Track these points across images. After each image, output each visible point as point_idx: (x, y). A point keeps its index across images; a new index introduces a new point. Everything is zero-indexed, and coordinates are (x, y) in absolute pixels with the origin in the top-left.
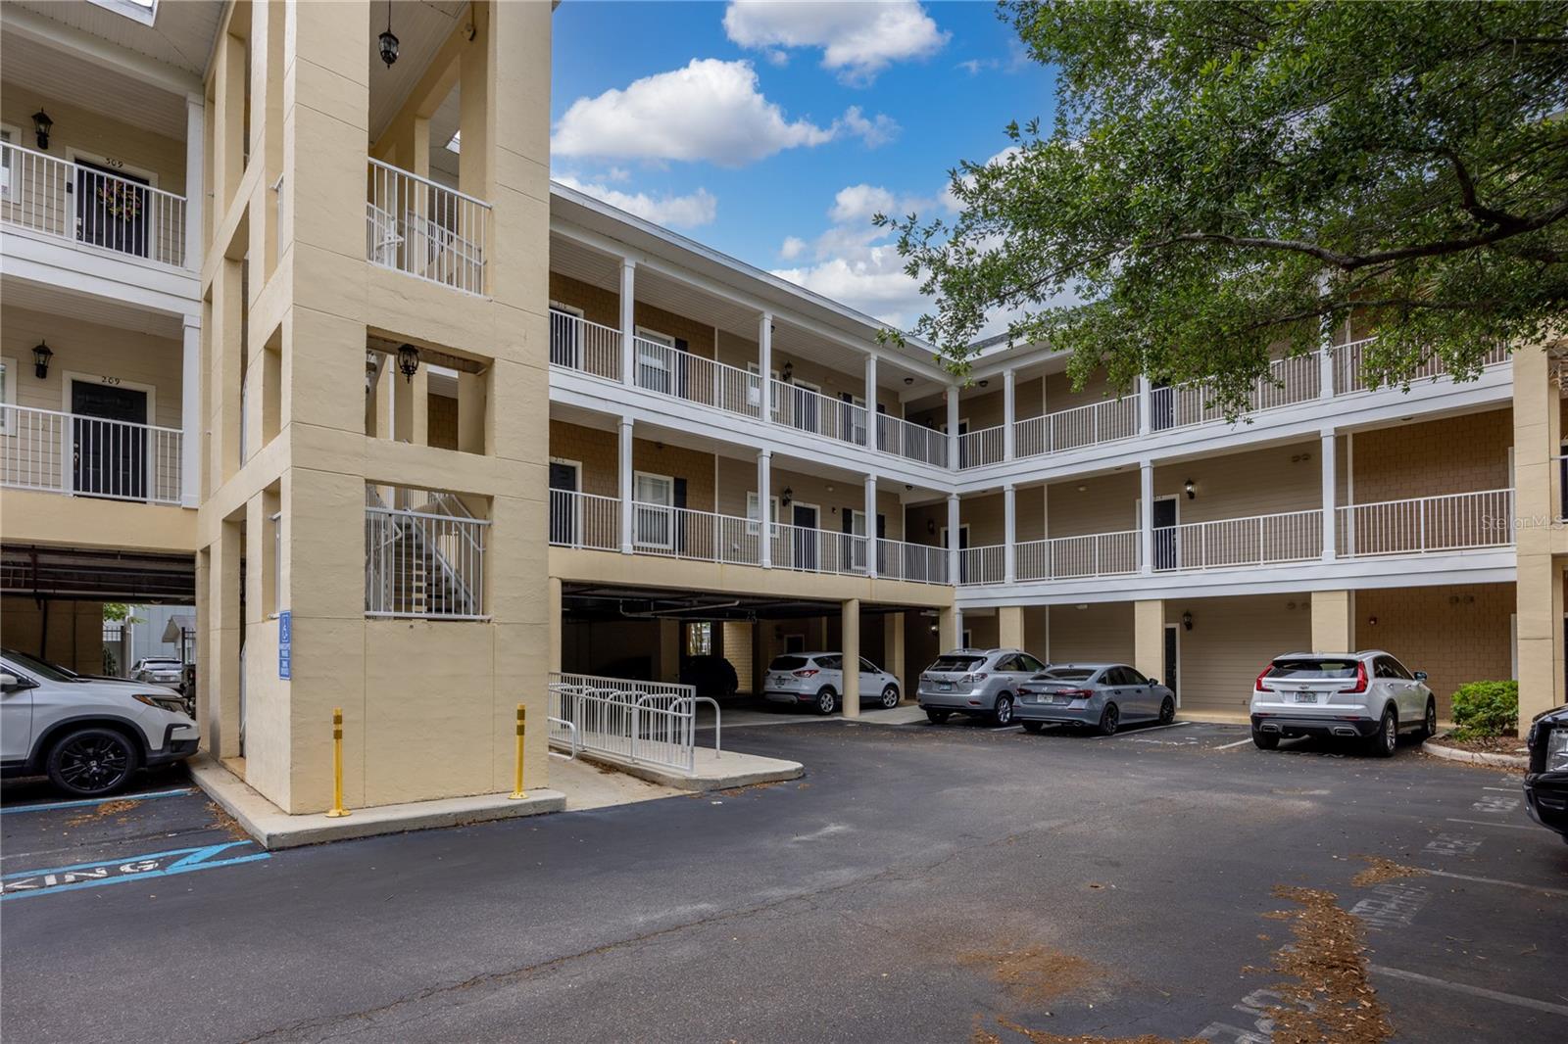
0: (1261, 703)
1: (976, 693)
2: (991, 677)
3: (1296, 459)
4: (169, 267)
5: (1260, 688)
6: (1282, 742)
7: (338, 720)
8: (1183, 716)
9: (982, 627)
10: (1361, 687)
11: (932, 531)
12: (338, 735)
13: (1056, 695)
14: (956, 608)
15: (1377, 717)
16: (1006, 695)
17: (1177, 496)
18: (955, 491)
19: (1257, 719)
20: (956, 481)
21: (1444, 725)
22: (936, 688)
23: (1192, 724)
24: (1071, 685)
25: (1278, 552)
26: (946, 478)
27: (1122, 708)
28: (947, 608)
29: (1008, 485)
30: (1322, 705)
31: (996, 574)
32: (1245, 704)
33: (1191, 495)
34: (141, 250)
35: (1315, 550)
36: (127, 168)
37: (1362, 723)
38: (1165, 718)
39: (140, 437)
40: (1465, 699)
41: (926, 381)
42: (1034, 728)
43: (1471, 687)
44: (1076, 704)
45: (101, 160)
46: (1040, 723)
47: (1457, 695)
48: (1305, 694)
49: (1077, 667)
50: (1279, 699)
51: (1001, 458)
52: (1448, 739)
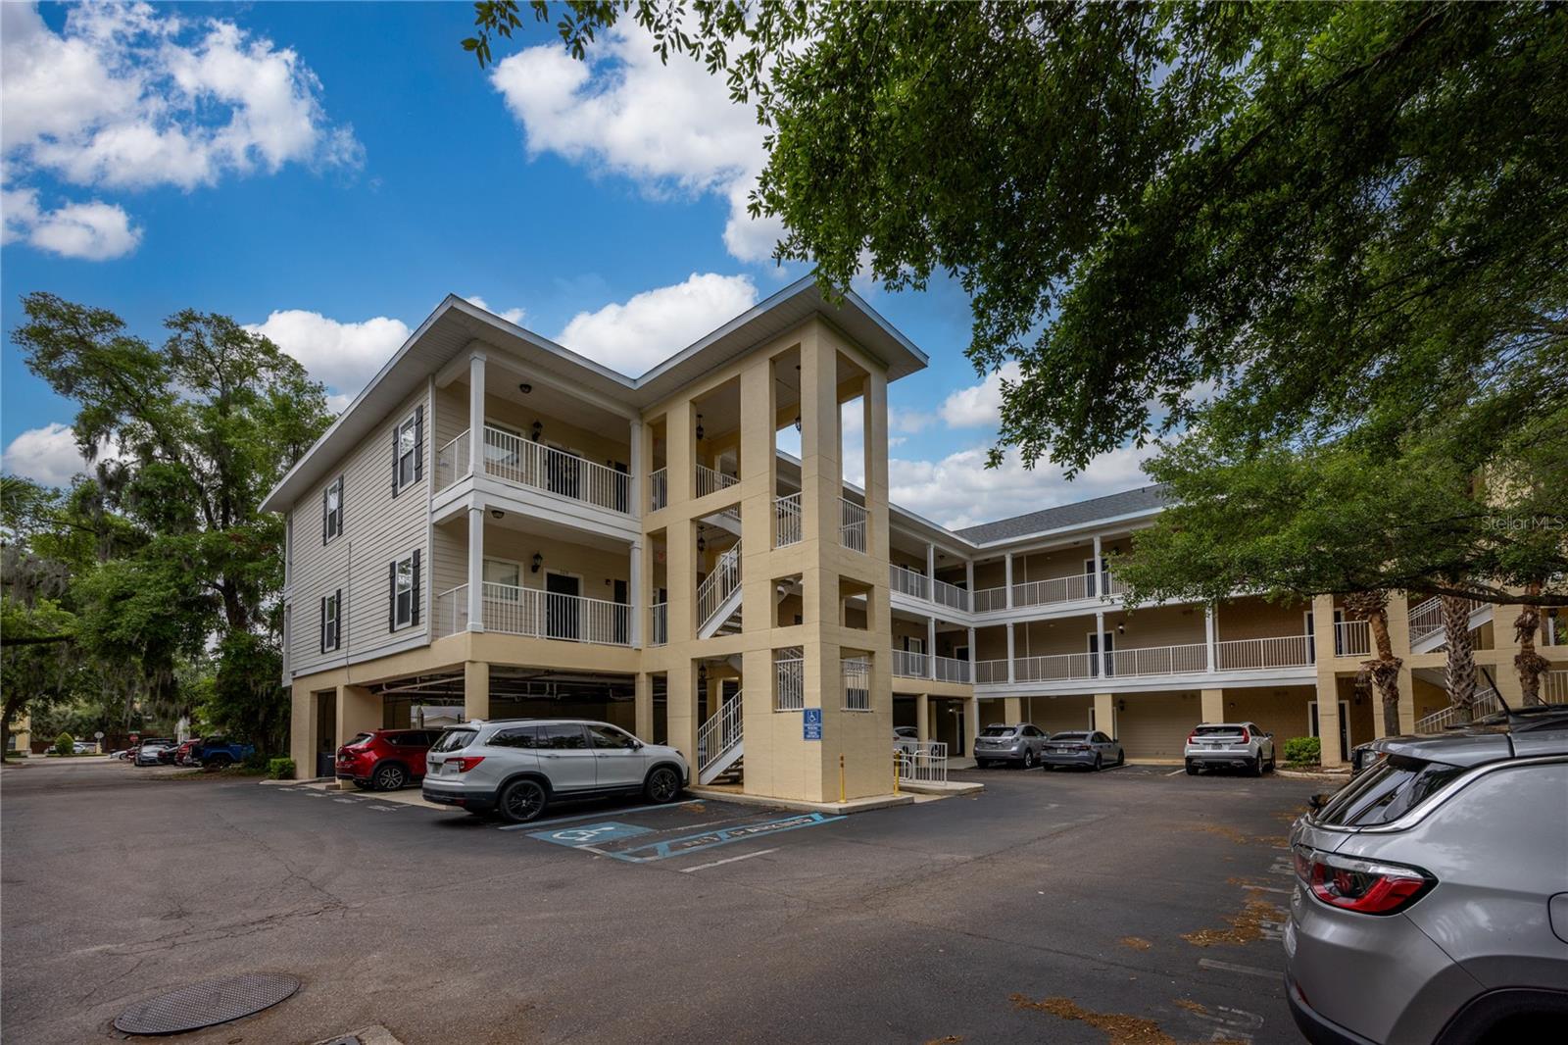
0: (1190, 750)
1: (1014, 749)
2: (1022, 739)
3: (1185, 613)
4: (622, 514)
5: (1191, 742)
6: (1200, 770)
7: (842, 758)
8: (1129, 761)
9: (992, 710)
10: (1246, 741)
11: (948, 649)
12: (842, 765)
13: (1069, 749)
14: (975, 698)
15: (1255, 757)
16: (1029, 750)
17: (1113, 632)
18: (973, 626)
19: (1189, 759)
20: (973, 619)
21: (1279, 762)
22: (988, 746)
23: (1133, 766)
24: (1077, 743)
25: (1180, 667)
26: (968, 618)
27: (1104, 756)
28: (969, 698)
29: (1009, 623)
30: (1226, 750)
31: (1002, 677)
32: (1181, 754)
33: (1122, 631)
34: (575, 494)
35: (1203, 666)
36: (571, 450)
37: (1248, 759)
38: (1120, 763)
39: (576, 603)
40: (1292, 747)
41: (952, 557)
42: (1050, 768)
43: (1294, 740)
44: (1081, 754)
45: (560, 446)
46: (1053, 765)
47: (1288, 745)
48: (1217, 745)
49: (1075, 733)
50: (1201, 748)
51: (1004, 606)
52: (1285, 767)
